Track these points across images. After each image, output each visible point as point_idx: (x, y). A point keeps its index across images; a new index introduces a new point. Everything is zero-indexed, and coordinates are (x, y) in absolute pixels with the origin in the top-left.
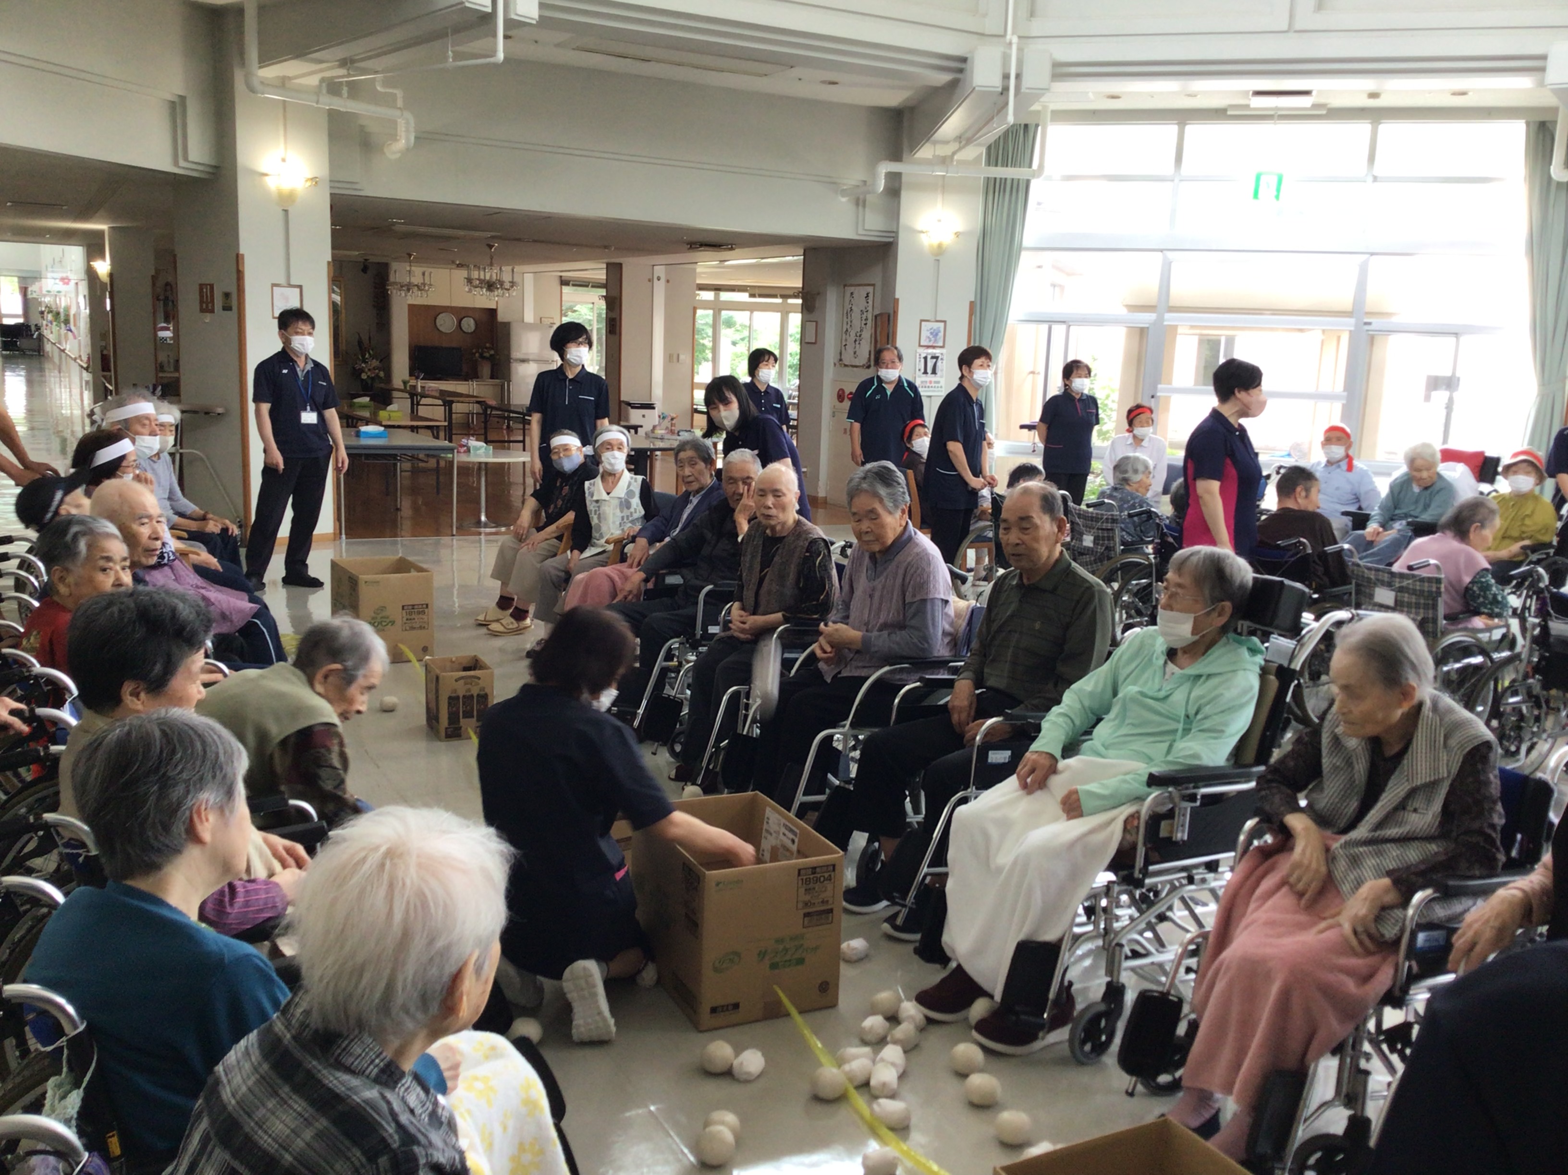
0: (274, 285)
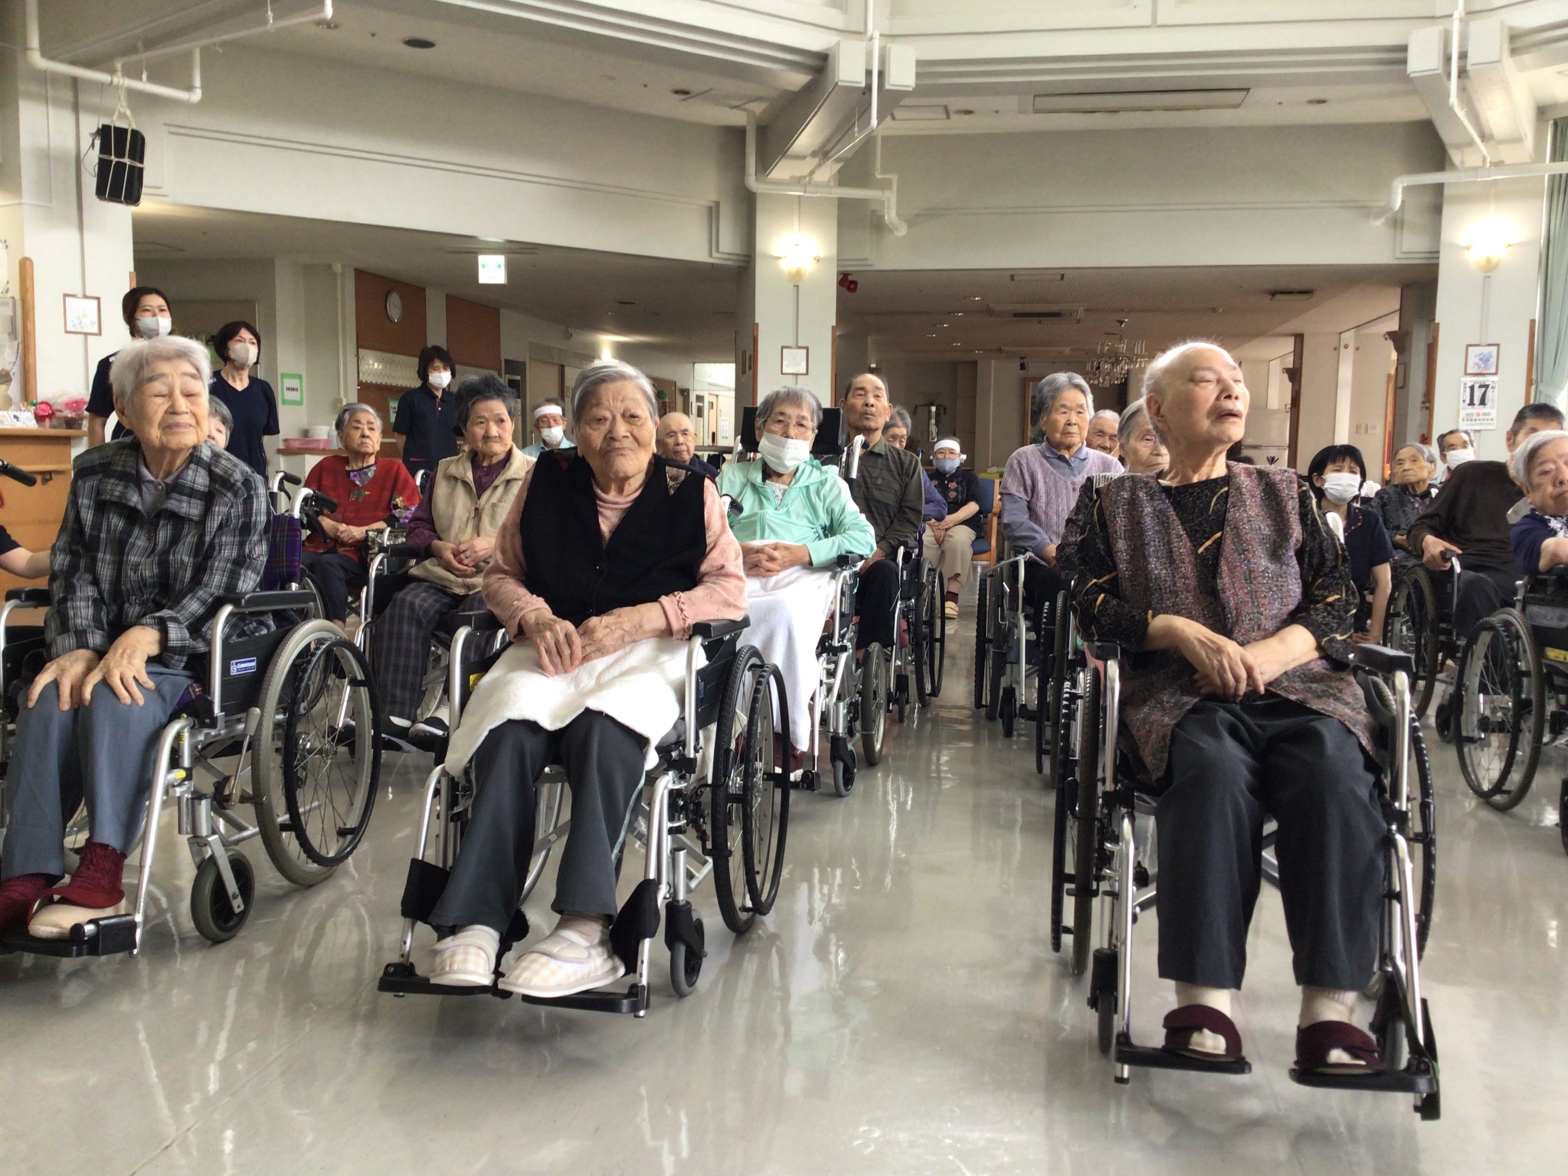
0: (783, 348)
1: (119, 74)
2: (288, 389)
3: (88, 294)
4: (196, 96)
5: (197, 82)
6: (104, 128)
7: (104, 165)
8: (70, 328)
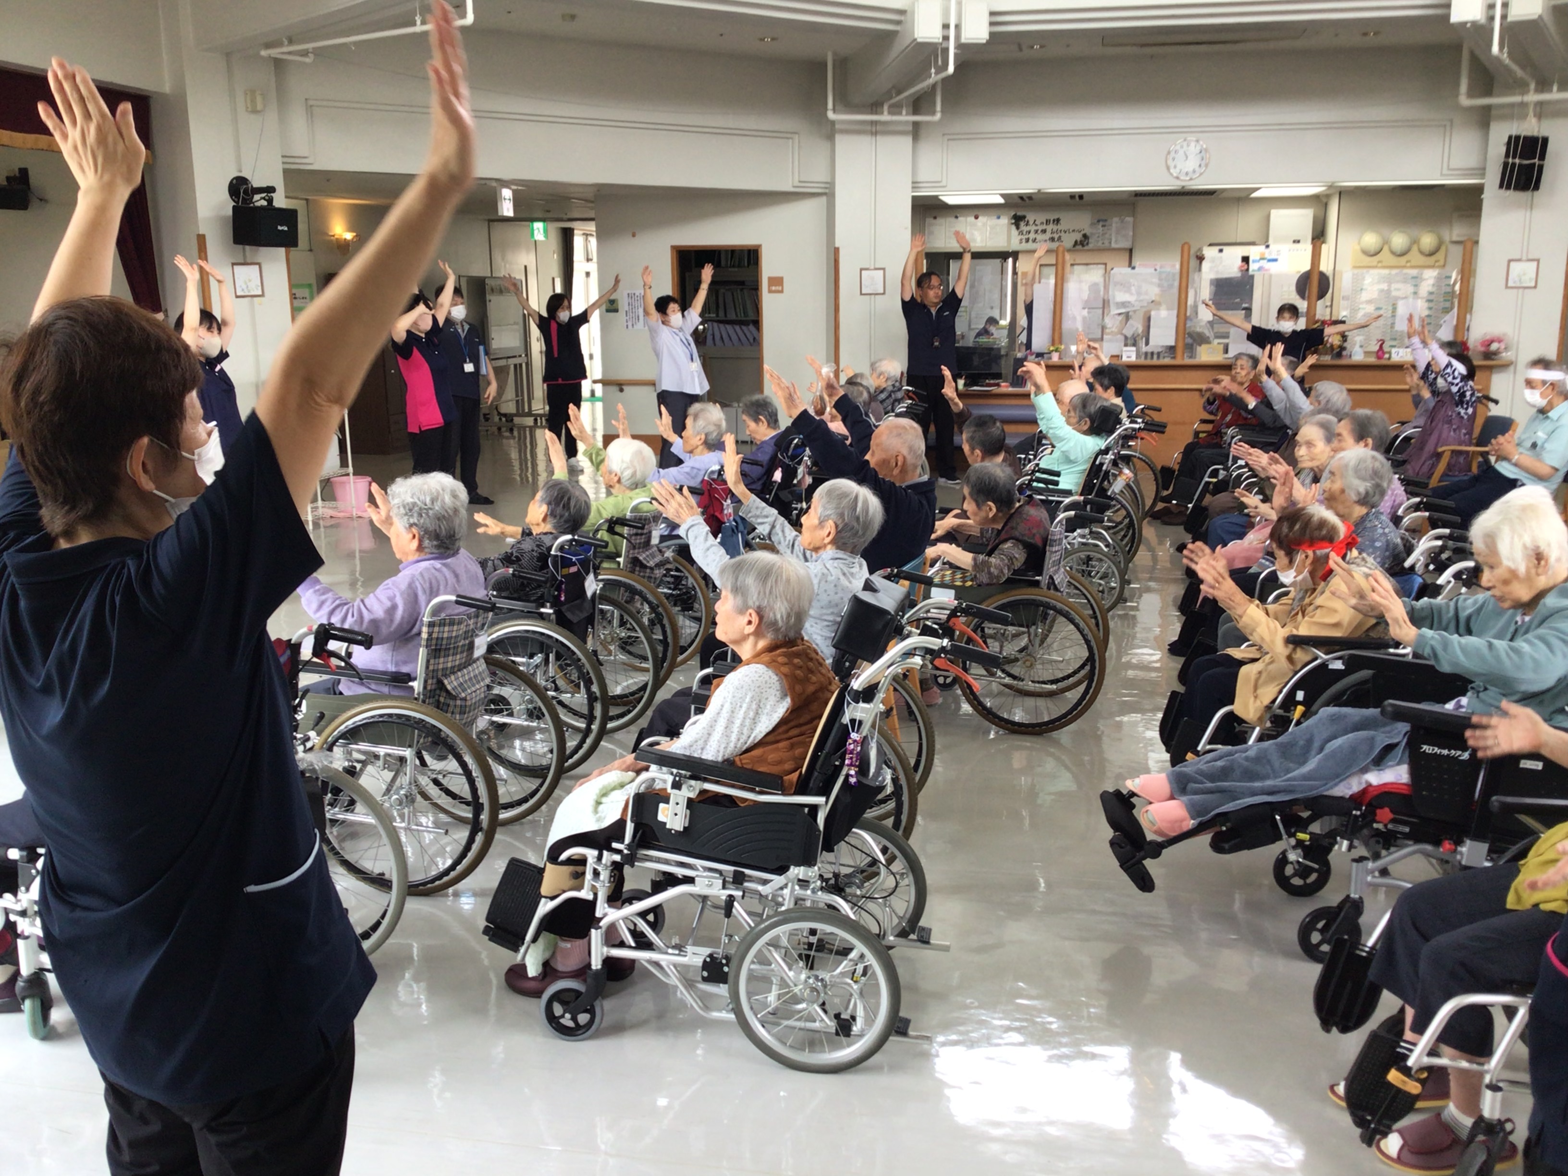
1: (1532, 92)
3: (1530, 257)
6: (1510, 137)
7: (1506, 164)
8: (1510, 284)
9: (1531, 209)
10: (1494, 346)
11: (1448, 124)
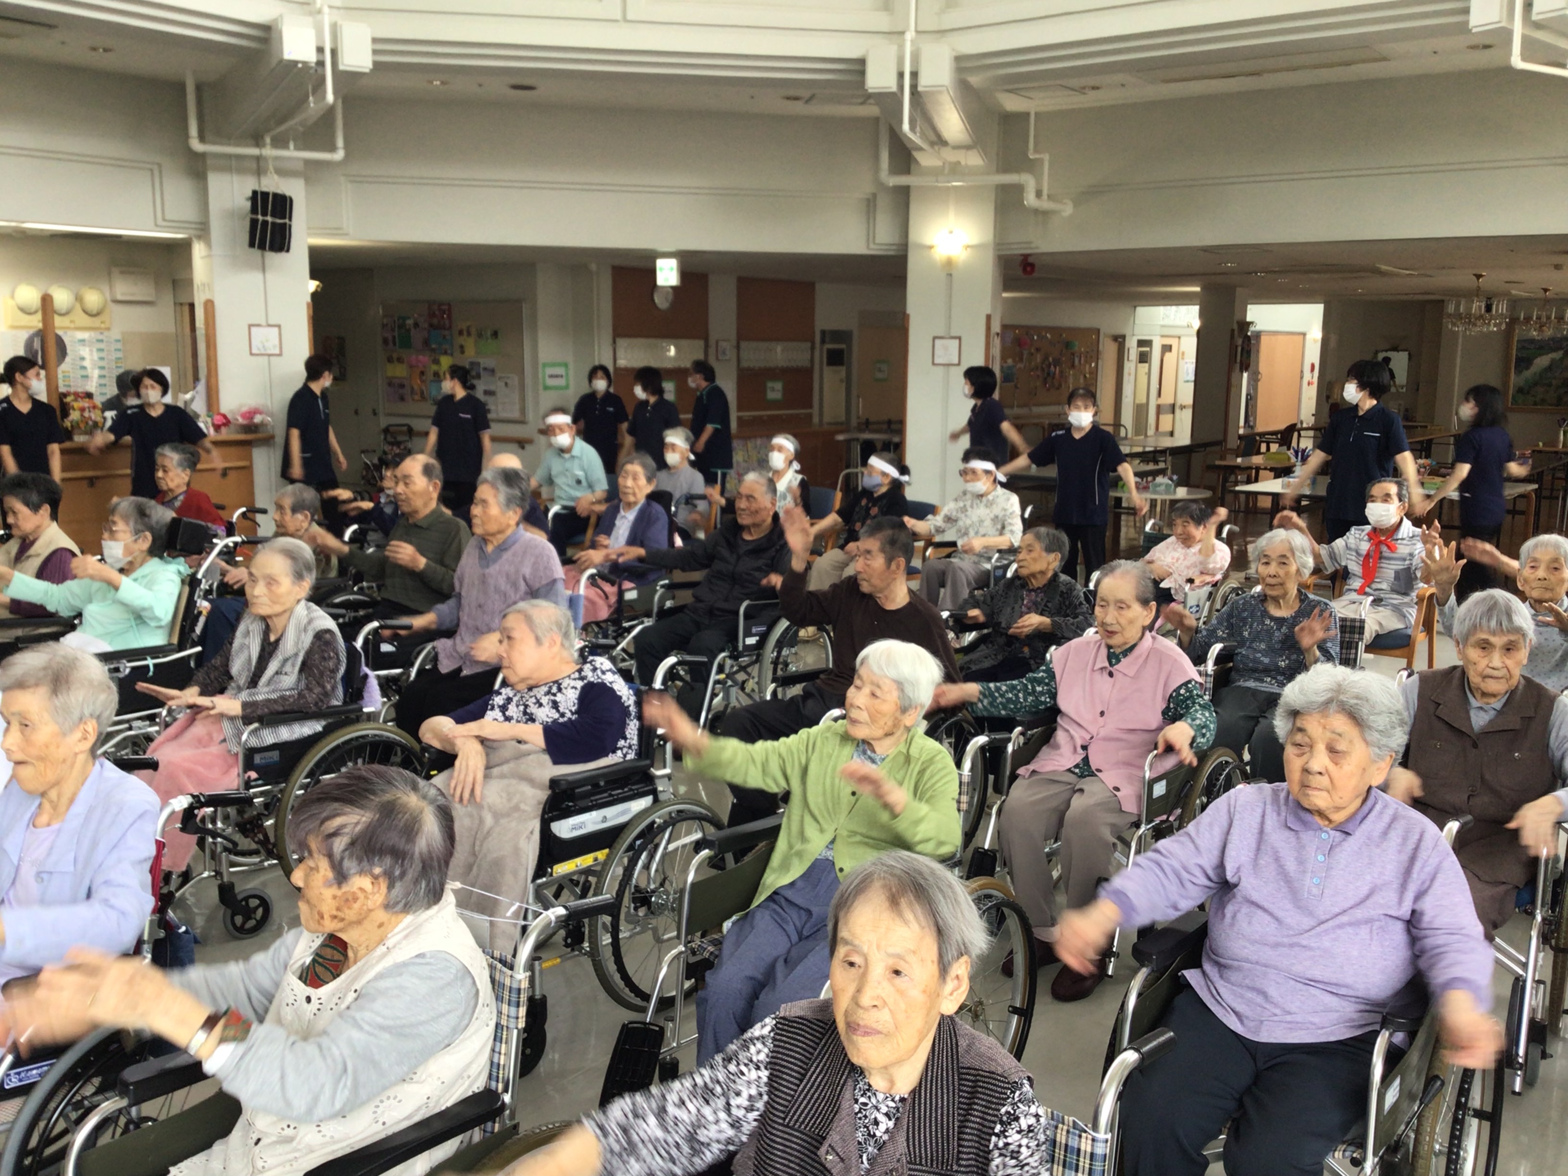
0: (934, 338)
1: (268, 147)
2: (551, 376)
3: (271, 322)
4: (339, 155)
5: (340, 142)
6: (255, 193)
7: (254, 223)
8: (254, 351)
9: (264, 270)
10: (258, 419)
11: (155, 167)
